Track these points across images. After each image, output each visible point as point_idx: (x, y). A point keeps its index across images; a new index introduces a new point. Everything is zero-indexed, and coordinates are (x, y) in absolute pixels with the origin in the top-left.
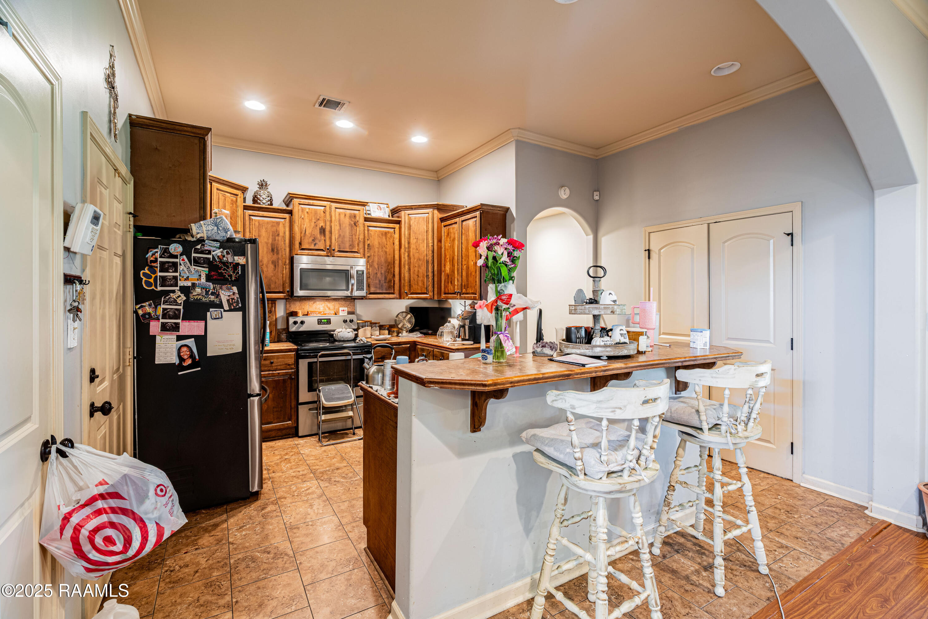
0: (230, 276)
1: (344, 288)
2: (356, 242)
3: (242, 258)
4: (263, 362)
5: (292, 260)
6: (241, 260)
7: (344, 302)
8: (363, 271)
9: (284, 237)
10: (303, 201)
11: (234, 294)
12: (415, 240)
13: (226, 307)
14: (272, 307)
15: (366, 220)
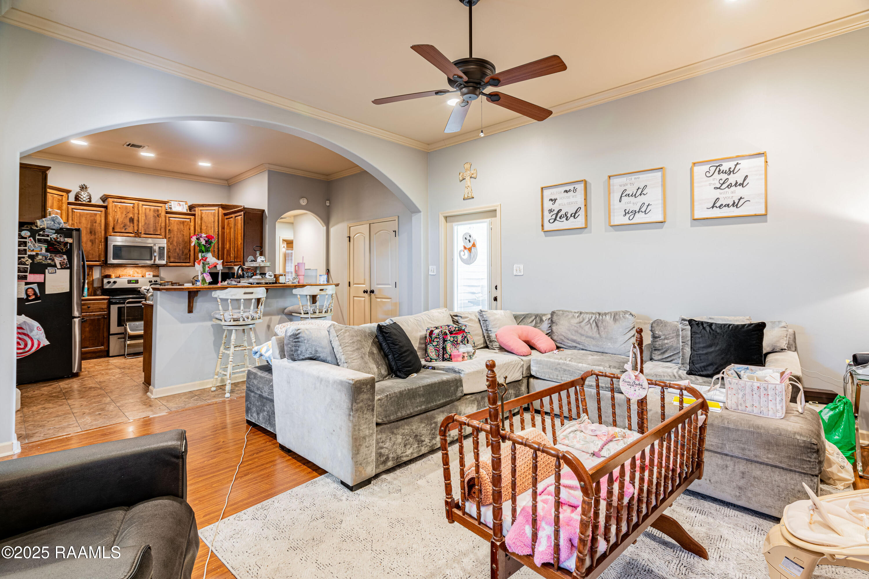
0: (62, 249)
1: (149, 258)
2: (159, 228)
3: (70, 239)
4: (83, 307)
5: (106, 239)
6: (70, 240)
7: (150, 269)
8: (164, 248)
9: (100, 224)
10: (116, 200)
11: (64, 259)
12: (205, 227)
13: (59, 266)
14: (89, 271)
15: (167, 213)
